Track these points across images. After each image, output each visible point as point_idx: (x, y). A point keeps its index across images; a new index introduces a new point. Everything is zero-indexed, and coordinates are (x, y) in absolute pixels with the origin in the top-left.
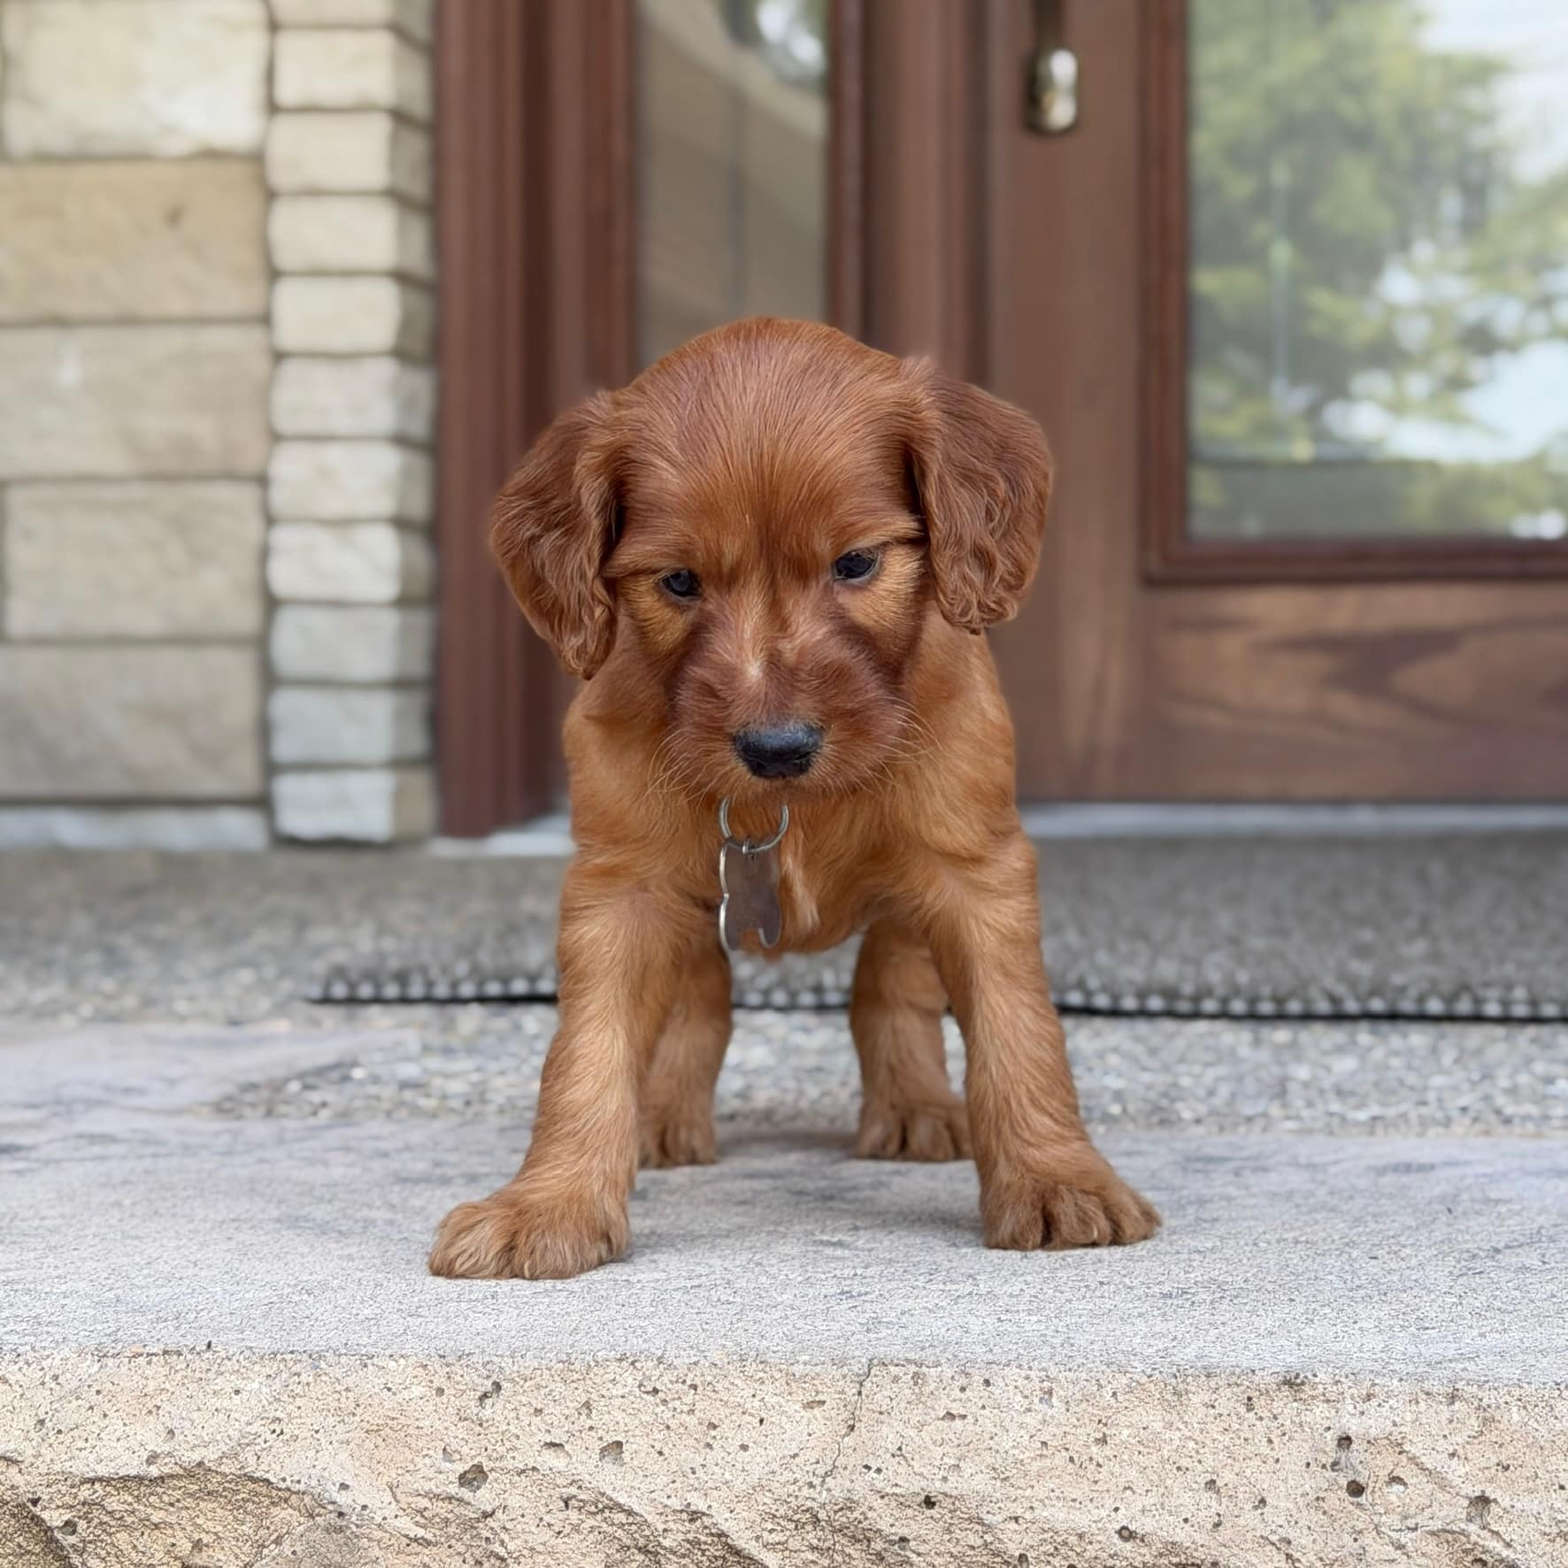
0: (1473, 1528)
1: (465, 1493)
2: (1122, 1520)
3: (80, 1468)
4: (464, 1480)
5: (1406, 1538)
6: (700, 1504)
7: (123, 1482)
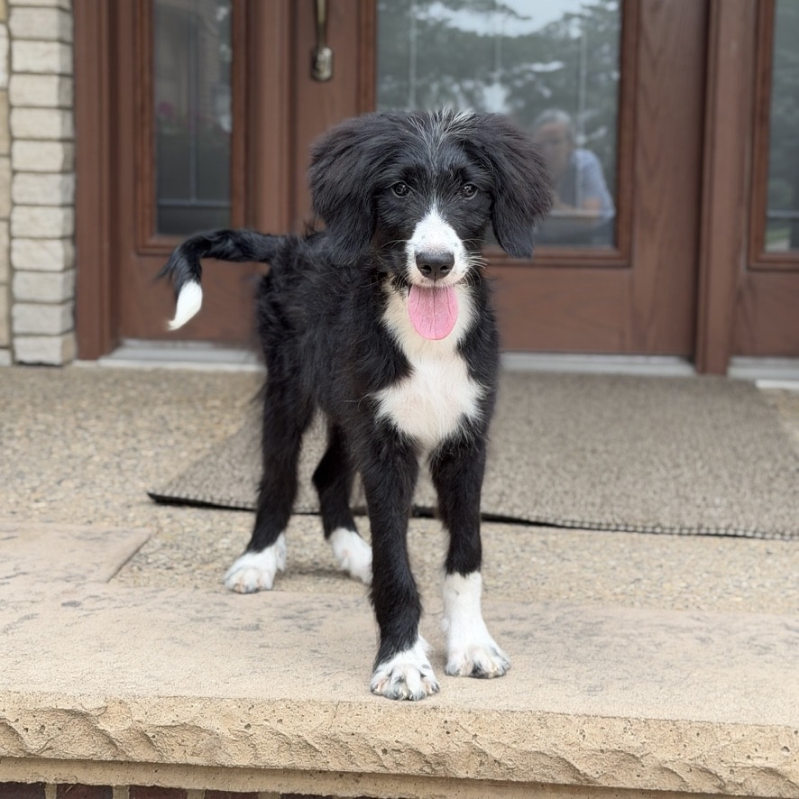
0: (473, 741)
1: (246, 730)
2: (396, 738)
3: (156, 723)
4: (246, 727)
5: (459, 743)
6: (301, 734)
7: (165, 727)
